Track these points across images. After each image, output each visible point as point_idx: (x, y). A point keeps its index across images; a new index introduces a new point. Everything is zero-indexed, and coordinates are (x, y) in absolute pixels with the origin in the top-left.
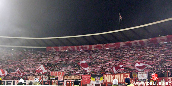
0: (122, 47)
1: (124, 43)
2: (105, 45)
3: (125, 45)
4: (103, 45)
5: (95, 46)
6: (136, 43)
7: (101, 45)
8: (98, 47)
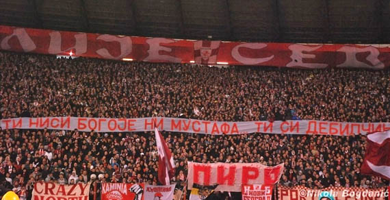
0: (300, 64)
1: (309, 49)
2: (215, 44)
3: (313, 56)
4: (207, 44)
5: (161, 45)
6: (362, 57)
7: (198, 44)
8: (175, 50)
